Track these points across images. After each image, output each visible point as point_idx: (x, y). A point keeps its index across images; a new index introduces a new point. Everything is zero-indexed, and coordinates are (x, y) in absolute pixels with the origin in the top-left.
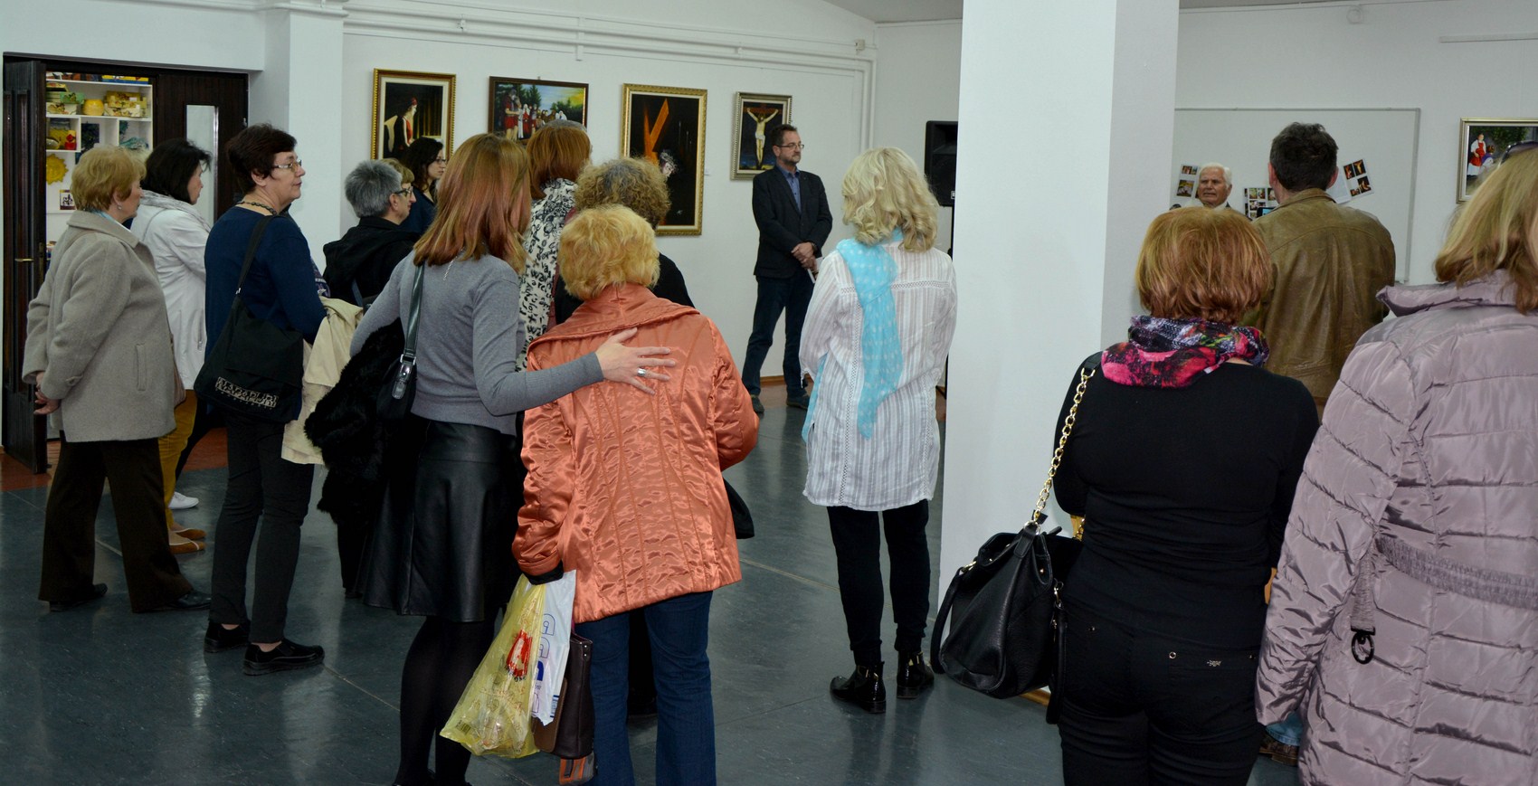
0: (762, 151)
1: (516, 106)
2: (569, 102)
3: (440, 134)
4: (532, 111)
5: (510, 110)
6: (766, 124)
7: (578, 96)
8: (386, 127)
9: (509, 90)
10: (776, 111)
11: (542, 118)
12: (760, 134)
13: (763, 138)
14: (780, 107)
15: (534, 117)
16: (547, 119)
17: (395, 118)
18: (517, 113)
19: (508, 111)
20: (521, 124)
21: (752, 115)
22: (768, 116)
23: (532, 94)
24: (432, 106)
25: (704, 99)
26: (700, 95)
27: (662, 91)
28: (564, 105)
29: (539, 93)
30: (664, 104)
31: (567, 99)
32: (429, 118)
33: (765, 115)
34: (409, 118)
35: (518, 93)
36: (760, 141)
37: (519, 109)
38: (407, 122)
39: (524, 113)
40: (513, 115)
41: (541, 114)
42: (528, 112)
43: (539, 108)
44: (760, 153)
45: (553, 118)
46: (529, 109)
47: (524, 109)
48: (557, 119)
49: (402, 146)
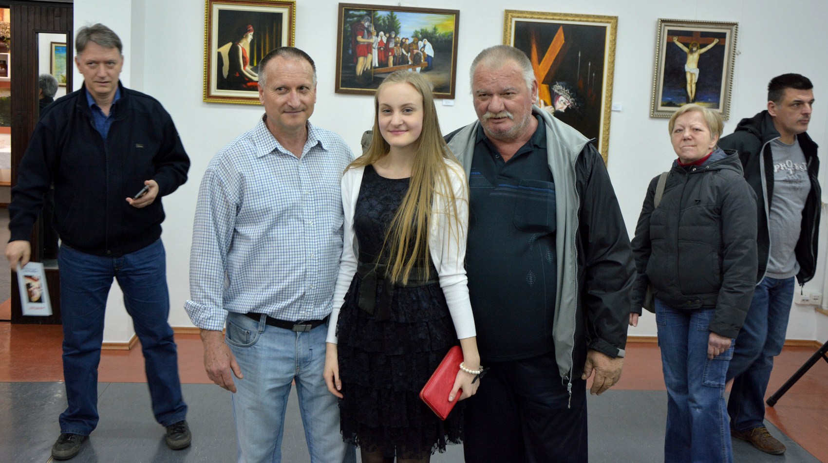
0: (694, 86)
1: (370, 34)
2: (435, 29)
4: (389, 39)
5: (363, 37)
6: (701, 55)
7: (446, 23)
8: (219, 55)
9: (361, 16)
10: (716, 41)
11: (401, 46)
12: (692, 67)
13: (697, 72)
14: (722, 36)
15: (392, 45)
16: (409, 48)
17: (229, 45)
18: (371, 41)
19: (359, 38)
20: (375, 52)
21: (680, 45)
22: (703, 46)
23: (389, 22)
24: (271, 33)
25: (612, 27)
26: (608, 22)
27: (555, 17)
28: (429, 34)
29: (398, 20)
30: (558, 33)
31: (434, 27)
32: (267, 45)
33: (698, 45)
34: (245, 45)
35: (371, 20)
36: (692, 74)
37: (374, 37)
38: (243, 49)
39: (379, 41)
40: (366, 43)
41: (400, 42)
42: (385, 40)
43: (398, 36)
44: (691, 88)
45: (414, 47)
46: (386, 36)
47: (379, 37)
48: (420, 48)
49: (237, 73)
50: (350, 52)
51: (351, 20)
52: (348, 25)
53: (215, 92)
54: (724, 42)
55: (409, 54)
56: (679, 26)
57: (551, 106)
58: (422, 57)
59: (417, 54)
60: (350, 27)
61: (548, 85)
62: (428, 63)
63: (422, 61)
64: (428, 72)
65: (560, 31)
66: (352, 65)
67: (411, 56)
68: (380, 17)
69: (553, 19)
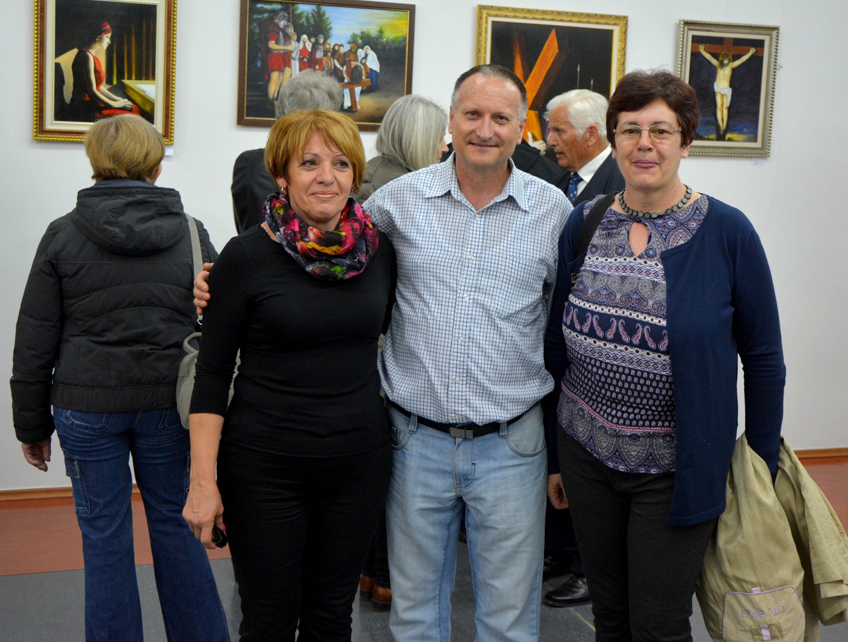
0: (725, 112)
1: (287, 38)
2: (381, 32)
3: (154, 78)
4: (315, 46)
5: (277, 43)
6: (734, 70)
7: (397, 23)
8: (58, 68)
9: (274, 12)
10: (752, 51)
11: (333, 56)
12: (722, 86)
13: (728, 92)
14: (759, 44)
15: (319, 55)
16: (344, 59)
17: (74, 53)
18: (289, 48)
19: (272, 45)
20: (296, 64)
21: (708, 56)
22: (736, 57)
23: (314, 20)
24: (139, 35)
25: (621, 31)
26: (615, 24)
27: (546, 17)
28: (373, 38)
29: (328, 18)
30: (550, 38)
31: (379, 28)
32: (134, 53)
33: (731, 57)
34: (98, 52)
35: (289, 18)
36: (722, 96)
37: (293, 43)
38: (95, 59)
39: (301, 48)
40: (282, 52)
41: (331, 50)
42: (309, 47)
43: (329, 41)
44: (722, 115)
45: (352, 57)
46: (310, 41)
47: (301, 42)
48: (360, 59)
49: (86, 95)
50: (259, 64)
51: (259, 16)
52: (255, 24)
53: (51, 123)
54: (762, 52)
55: (345, 67)
56: (707, 31)
57: (542, 141)
58: (364, 72)
59: (356, 67)
60: (257, 27)
61: (537, 112)
62: (372, 81)
63: (363, 78)
64: (372, 94)
65: (553, 36)
66: (260, 83)
67: (346, 71)
68: (301, 13)
69: (543, 19)
